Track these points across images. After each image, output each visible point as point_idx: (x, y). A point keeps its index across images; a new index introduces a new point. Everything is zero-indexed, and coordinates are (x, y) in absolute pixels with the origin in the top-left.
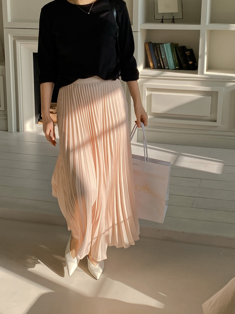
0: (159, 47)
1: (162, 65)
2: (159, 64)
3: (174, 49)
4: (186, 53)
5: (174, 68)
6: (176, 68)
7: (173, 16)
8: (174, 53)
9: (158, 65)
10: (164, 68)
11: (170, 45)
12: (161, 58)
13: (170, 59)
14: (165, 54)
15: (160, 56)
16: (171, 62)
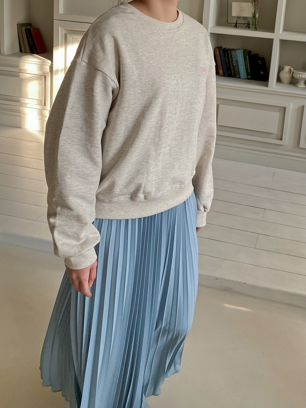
0: (231, 52)
2: (229, 72)
3: (247, 57)
5: (246, 78)
7: (248, 20)
10: (235, 77)
11: (243, 52)
12: (231, 66)
13: (242, 67)
14: (237, 61)
15: (231, 63)
16: (242, 70)
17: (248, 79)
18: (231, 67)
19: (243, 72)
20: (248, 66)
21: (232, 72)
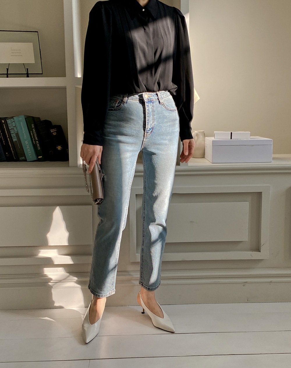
0: (6, 123)
1: (14, 155)
2: (7, 153)
3: (33, 126)
4: (52, 131)
5: (35, 159)
6: (40, 157)
7: (26, 68)
8: (33, 133)
9: (5, 154)
10: (17, 160)
11: (25, 119)
12: (10, 143)
13: (26, 142)
14: (17, 135)
15: (8, 139)
16: (28, 147)
17: (39, 160)
18: (10, 145)
19: (29, 150)
20: (35, 141)
21: (13, 152)
